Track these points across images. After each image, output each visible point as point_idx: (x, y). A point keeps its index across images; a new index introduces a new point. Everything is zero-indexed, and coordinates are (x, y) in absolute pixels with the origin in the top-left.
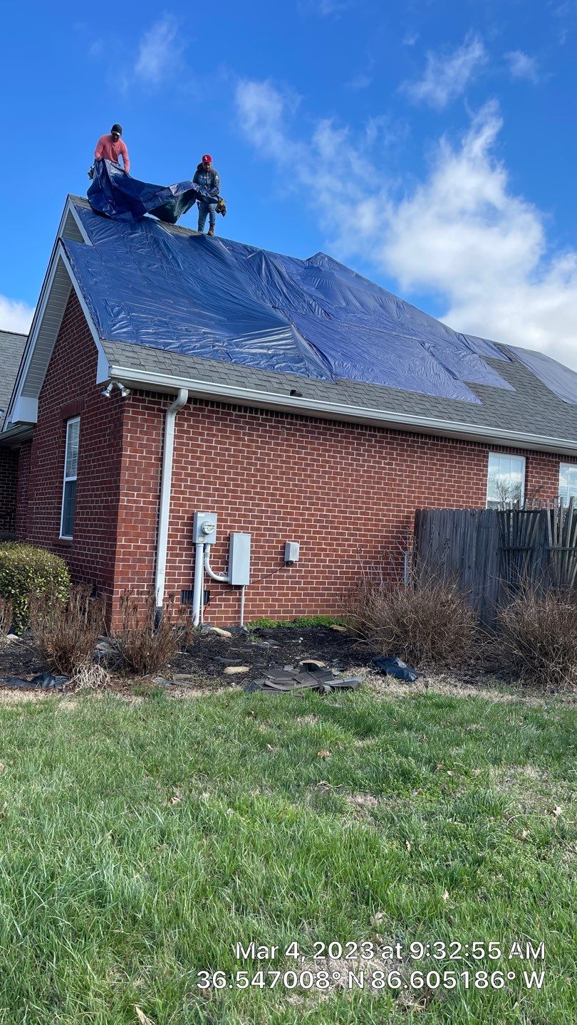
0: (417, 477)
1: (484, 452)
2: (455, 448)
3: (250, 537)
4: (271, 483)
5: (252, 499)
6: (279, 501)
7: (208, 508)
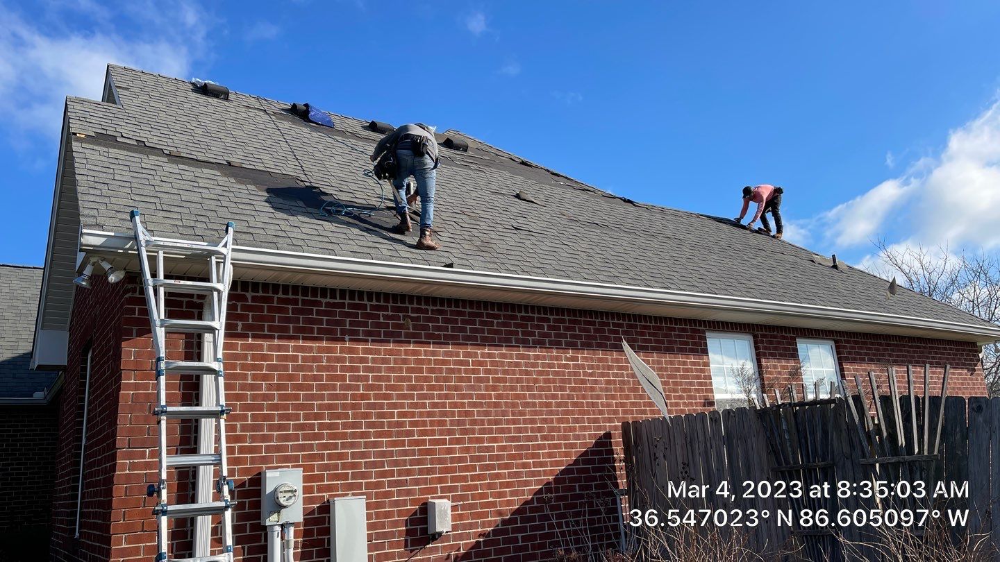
0: (616, 375)
1: (698, 331)
2: (660, 328)
3: (364, 501)
4: (394, 406)
5: (363, 435)
6: (409, 433)
7: (287, 459)
